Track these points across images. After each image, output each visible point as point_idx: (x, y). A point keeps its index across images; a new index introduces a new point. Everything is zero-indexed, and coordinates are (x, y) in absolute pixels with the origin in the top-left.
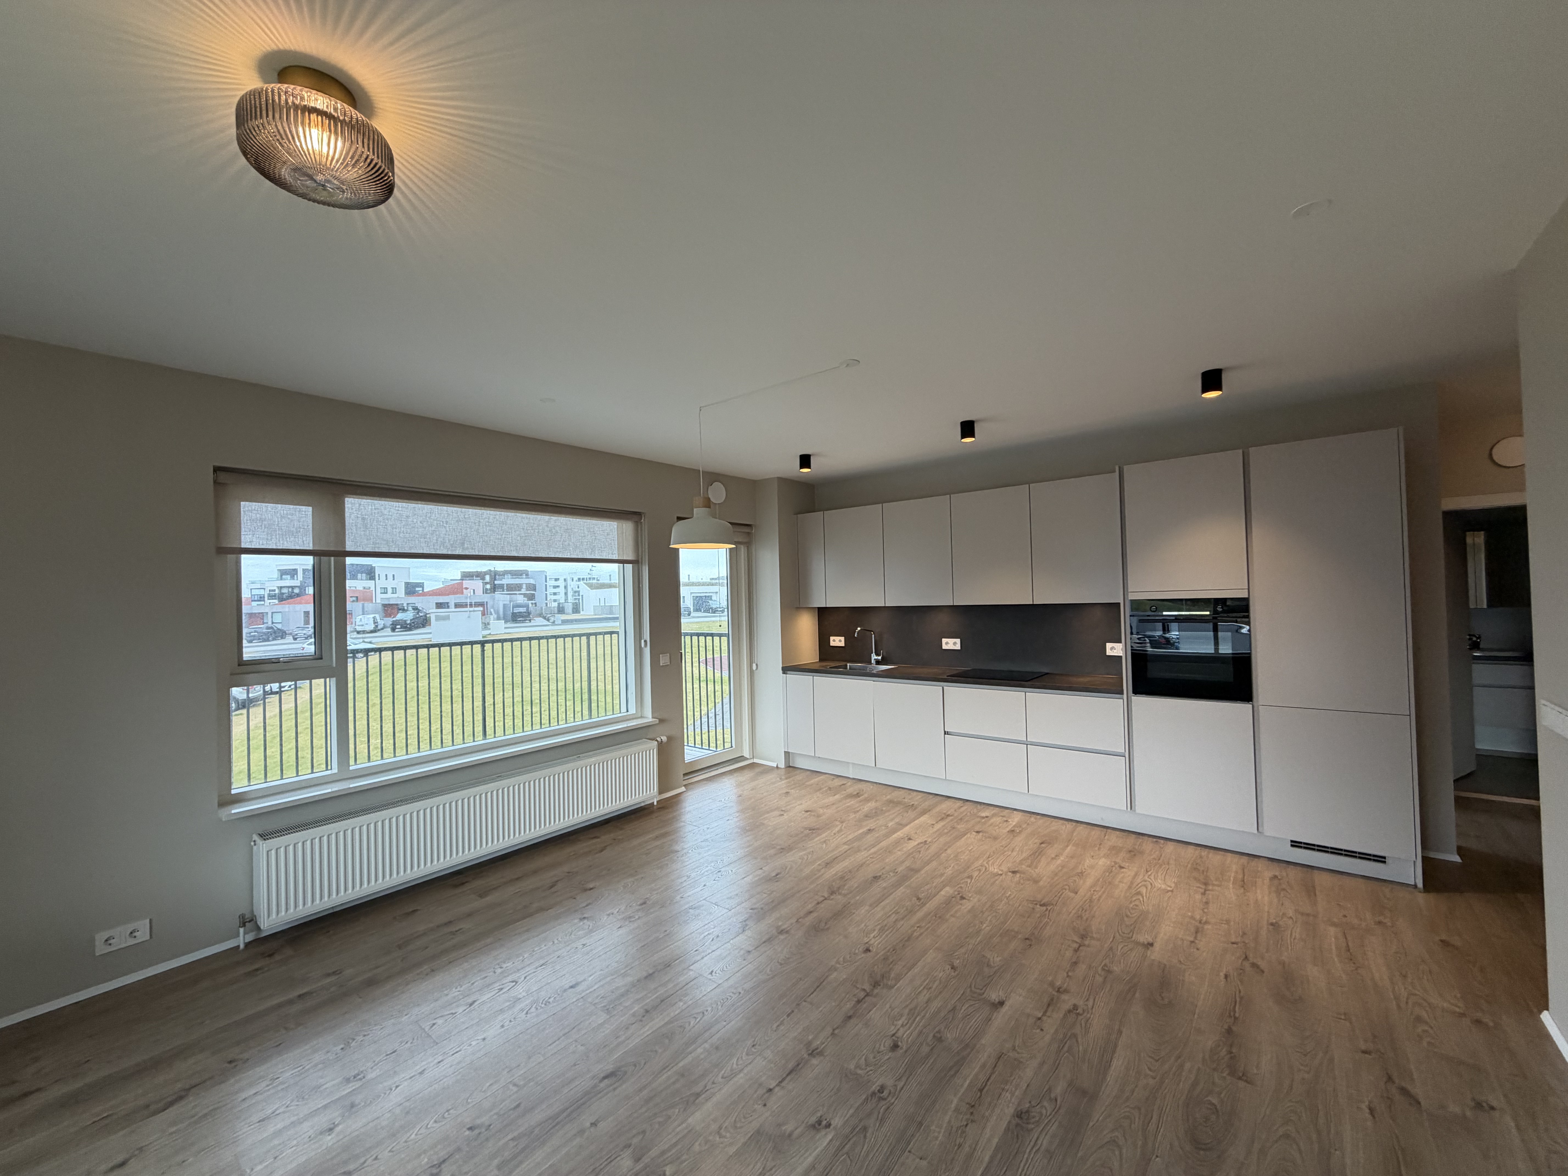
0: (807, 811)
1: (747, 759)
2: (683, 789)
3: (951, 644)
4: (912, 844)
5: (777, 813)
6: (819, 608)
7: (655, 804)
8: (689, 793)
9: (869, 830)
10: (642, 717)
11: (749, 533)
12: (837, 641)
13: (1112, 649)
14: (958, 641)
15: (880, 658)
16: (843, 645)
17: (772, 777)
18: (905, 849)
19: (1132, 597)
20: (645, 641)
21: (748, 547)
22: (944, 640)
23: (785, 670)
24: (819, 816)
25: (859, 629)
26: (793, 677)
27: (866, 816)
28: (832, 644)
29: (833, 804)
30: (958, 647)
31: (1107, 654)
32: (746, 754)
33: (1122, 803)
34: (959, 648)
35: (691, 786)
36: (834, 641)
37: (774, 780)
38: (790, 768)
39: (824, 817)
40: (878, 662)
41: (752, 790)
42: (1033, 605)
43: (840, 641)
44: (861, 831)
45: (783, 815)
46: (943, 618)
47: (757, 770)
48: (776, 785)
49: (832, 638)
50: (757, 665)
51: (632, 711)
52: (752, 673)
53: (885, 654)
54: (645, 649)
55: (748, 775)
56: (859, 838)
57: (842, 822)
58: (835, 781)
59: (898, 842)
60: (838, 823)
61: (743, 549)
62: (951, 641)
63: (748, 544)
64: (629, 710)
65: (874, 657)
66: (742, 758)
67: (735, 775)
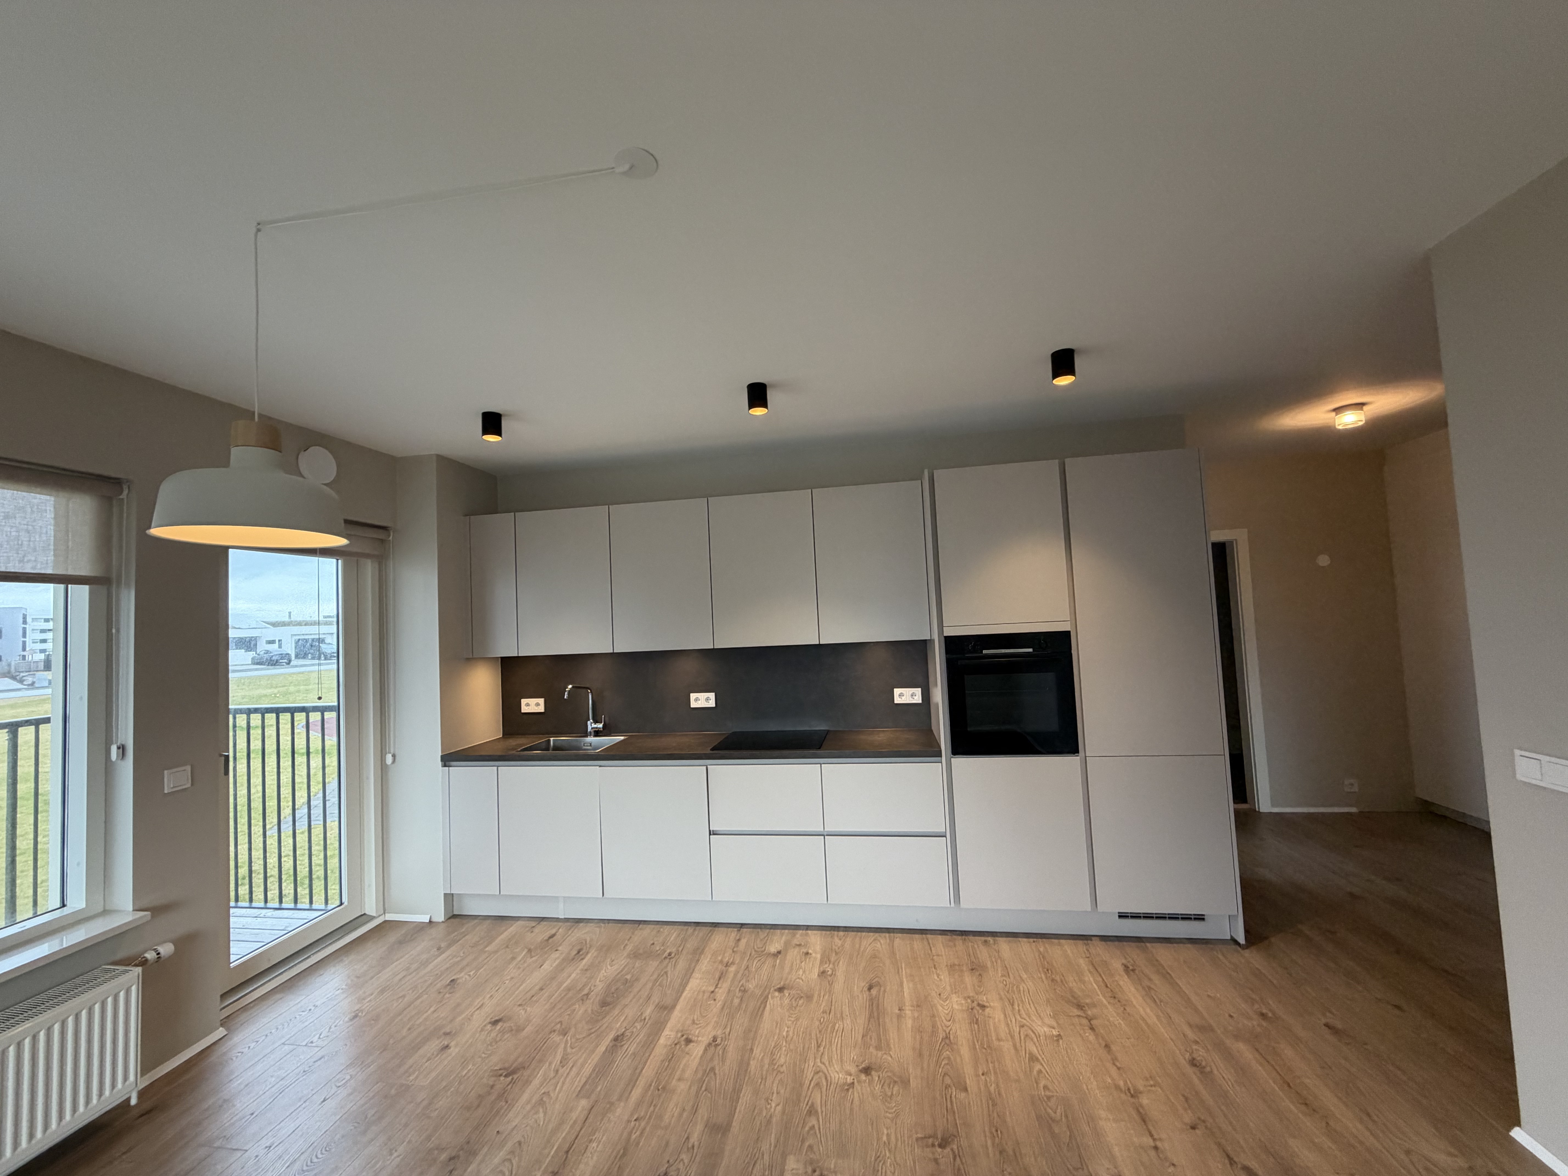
0: (495, 1023)
1: (372, 918)
2: (221, 1032)
3: (703, 700)
4: (697, 1050)
5: (434, 1045)
6: (503, 659)
7: (133, 1102)
8: (237, 1038)
9: (616, 1039)
10: (105, 912)
11: (382, 541)
12: (532, 705)
13: (901, 695)
14: (712, 695)
15: (600, 726)
16: (543, 711)
17: (421, 947)
18: (688, 1074)
19: (948, 632)
20: (122, 748)
21: (380, 564)
22: (693, 696)
23: (448, 759)
24: (519, 1029)
25: (570, 686)
26: (462, 772)
27: (604, 1004)
28: (525, 709)
29: (541, 989)
30: (712, 704)
31: (896, 702)
32: (370, 909)
33: (942, 897)
34: (714, 705)
35: (243, 1017)
36: (528, 705)
37: (424, 957)
38: (454, 917)
39: (529, 1029)
40: (597, 733)
41: (382, 991)
42: (820, 645)
43: (538, 704)
44: (602, 1048)
45: (447, 1047)
46: (689, 667)
47: (392, 937)
48: (431, 966)
49: (524, 701)
50: (394, 756)
51: (77, 901)
52: (383, 770)
53: (607, 719)
54: (122, 764)
55: (374, 951)
56: (602, 1069)
57: (564, 1033)
58: (536, 930)
59: (671, 1058)
60: (556, 1038)
61: (369, 569)
62: (702, 696)
63: (381, 559)
64: (68, 902)
65: (591, 725)
66: (363, 918)
67: (346, 960)
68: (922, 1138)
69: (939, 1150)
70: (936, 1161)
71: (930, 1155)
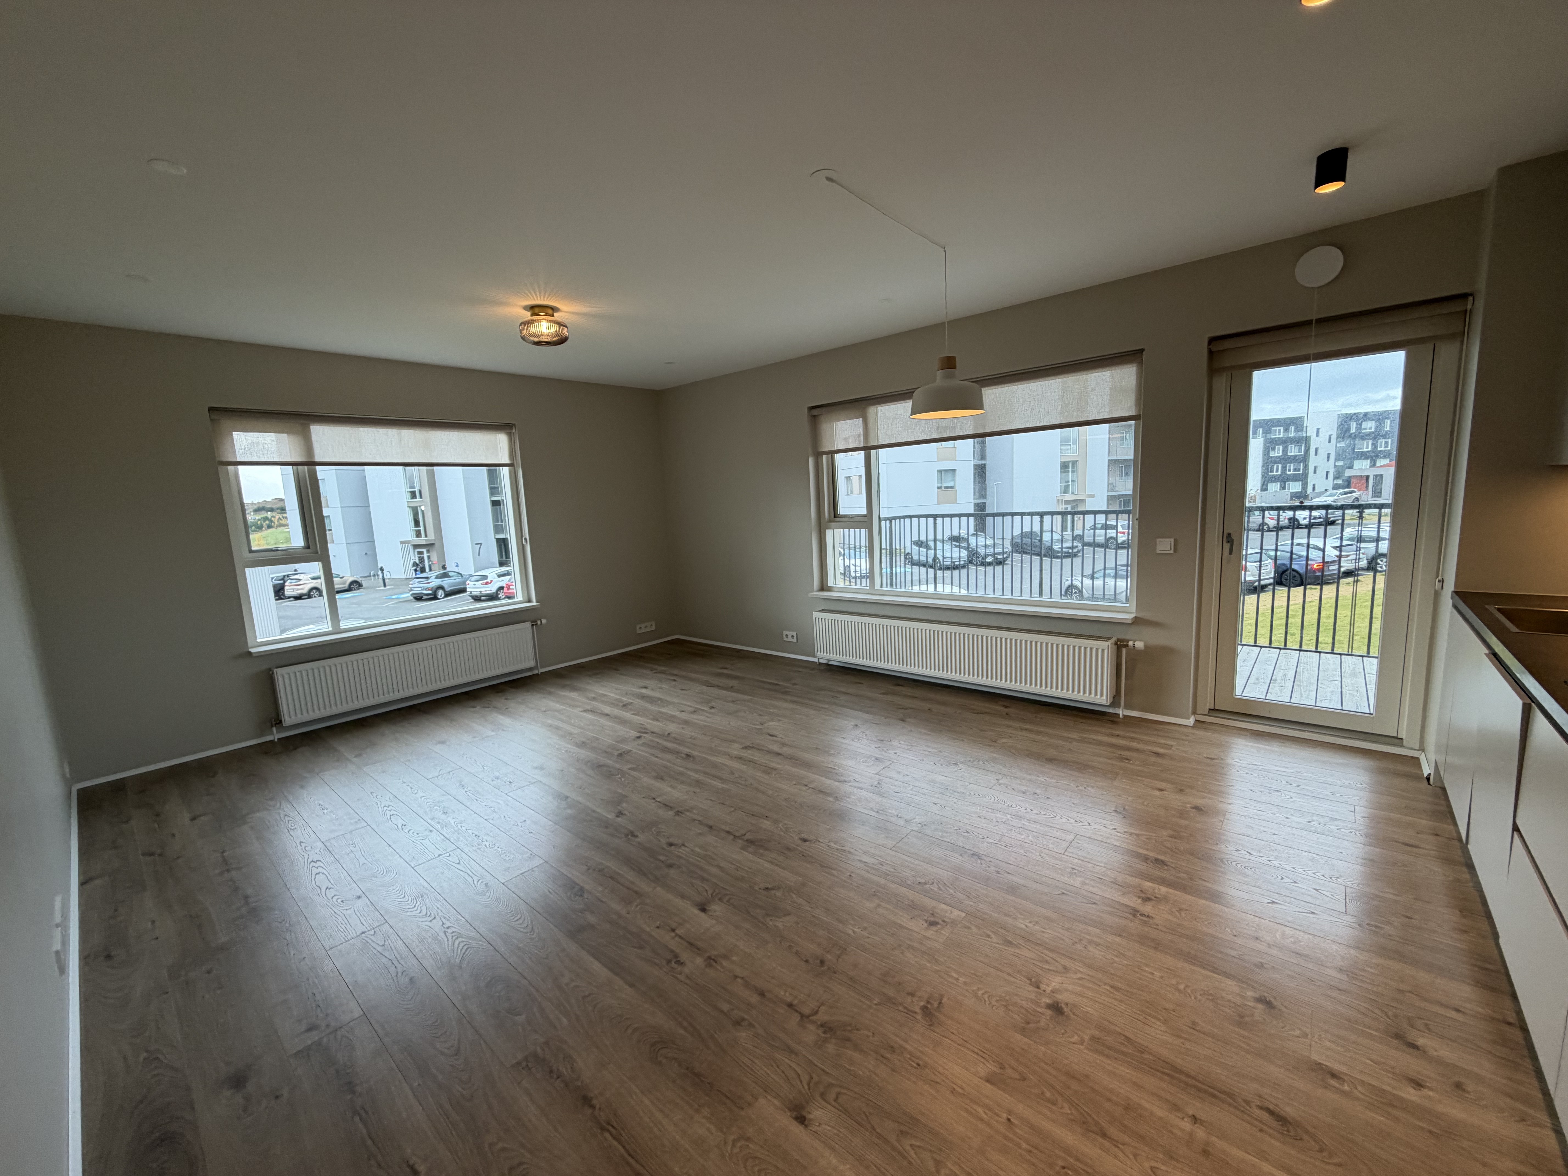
2: (1189, 723)
7: (1121, 717)
11: (1462, 313)
63: (1462, 337)
68: (941, 1000)
69: (922, 1004)
70: (912, 995)
71: (919, 994)
